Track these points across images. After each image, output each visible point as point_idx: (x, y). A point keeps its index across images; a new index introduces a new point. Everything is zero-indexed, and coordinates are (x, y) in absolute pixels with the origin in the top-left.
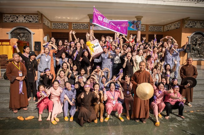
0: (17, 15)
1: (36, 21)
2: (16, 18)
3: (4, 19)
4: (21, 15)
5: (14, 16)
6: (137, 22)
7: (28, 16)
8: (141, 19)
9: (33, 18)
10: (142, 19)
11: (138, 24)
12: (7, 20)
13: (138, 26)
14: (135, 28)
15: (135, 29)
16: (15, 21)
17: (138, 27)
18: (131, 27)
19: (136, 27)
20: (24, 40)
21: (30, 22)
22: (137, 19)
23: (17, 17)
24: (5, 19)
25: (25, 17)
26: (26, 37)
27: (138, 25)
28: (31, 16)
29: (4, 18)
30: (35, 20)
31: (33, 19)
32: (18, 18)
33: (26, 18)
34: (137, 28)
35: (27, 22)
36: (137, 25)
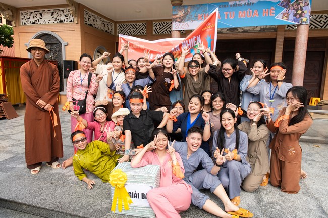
0: (41, 11)
1: (70, 20)
2: (39, 16)
3: (21, 20)
4: (46, 10)
5: (36, 13)
7: (57, 11)
9: (65, 14)
12: (27, 20)
14: (291, 17)
15: (291, 21)
16: (37, 22)
18: (279, 17)
19: (295, 15)
20: (51, 57)
21: (61, 21)
23: (41, 14)
24: (23, 19)
25: (53, 13)
26: (56, 52)
28: (63, 11)
29: (22, 17)
30: (68, 17)
31: (65, 16)
32: (42, 16)
33: (55, 15)
34: (298, 16)
35: (56, 22)
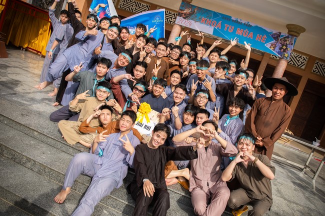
6: (288, 37)
8: (299, 34)
10: (302, 34)
11: (288, 42)
13: (284, 47)
14: (277, 49)
15: (275, 52)
17: (285, 51)
18: (268, 45)
19: (280, 49)
22: (289, 31)
27: (286, 46)
34: (283, 51)
36: (283, 45)
